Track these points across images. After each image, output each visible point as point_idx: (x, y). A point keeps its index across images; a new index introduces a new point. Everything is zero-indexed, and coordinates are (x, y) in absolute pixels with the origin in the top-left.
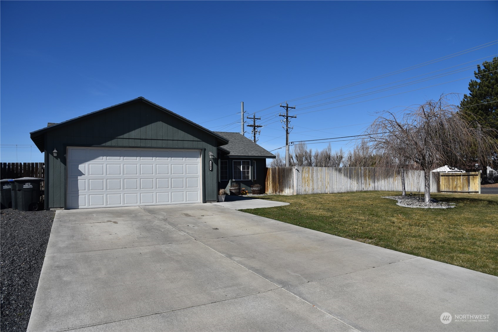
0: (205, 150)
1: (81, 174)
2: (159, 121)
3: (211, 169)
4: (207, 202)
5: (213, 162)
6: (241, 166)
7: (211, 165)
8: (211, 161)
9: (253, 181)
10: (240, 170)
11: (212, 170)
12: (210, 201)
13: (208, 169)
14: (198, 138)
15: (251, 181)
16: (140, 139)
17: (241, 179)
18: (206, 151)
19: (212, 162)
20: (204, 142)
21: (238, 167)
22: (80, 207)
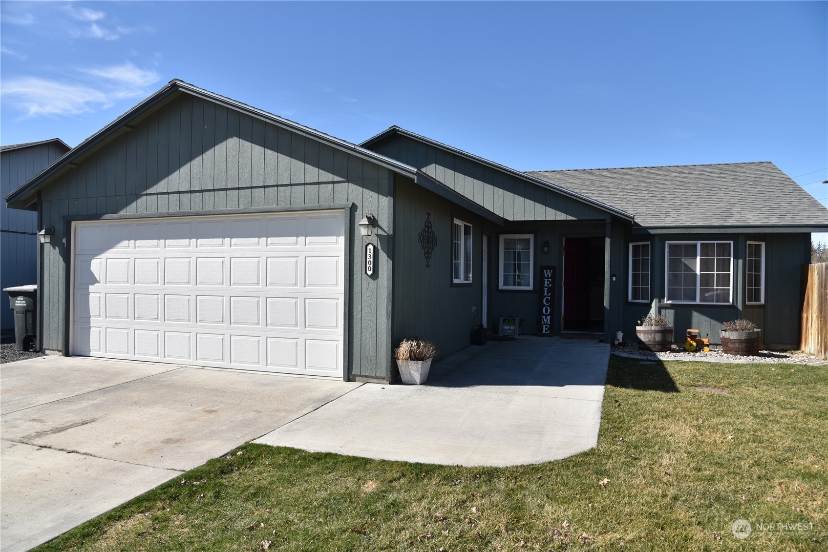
0: (353, 208)
1: (94, 281)
2: (232, 137)
3: (370, 273)
4: (357, 379)
5: (379, 248)
6: (698, 259)
7: (370, 259)
8: (370, 247)
9: (740, 306)
10: (694, 271)
11: (375, 276)
12: (367, 378)
13: (364, 271)
14: (333, 174)
15: (733, 307)
16: (191, 192)
17: (695, 299)
18: (357, 214)
19: (375, 248)
20: (351, 185)
21: (687, 263)
22: (92, 354)
